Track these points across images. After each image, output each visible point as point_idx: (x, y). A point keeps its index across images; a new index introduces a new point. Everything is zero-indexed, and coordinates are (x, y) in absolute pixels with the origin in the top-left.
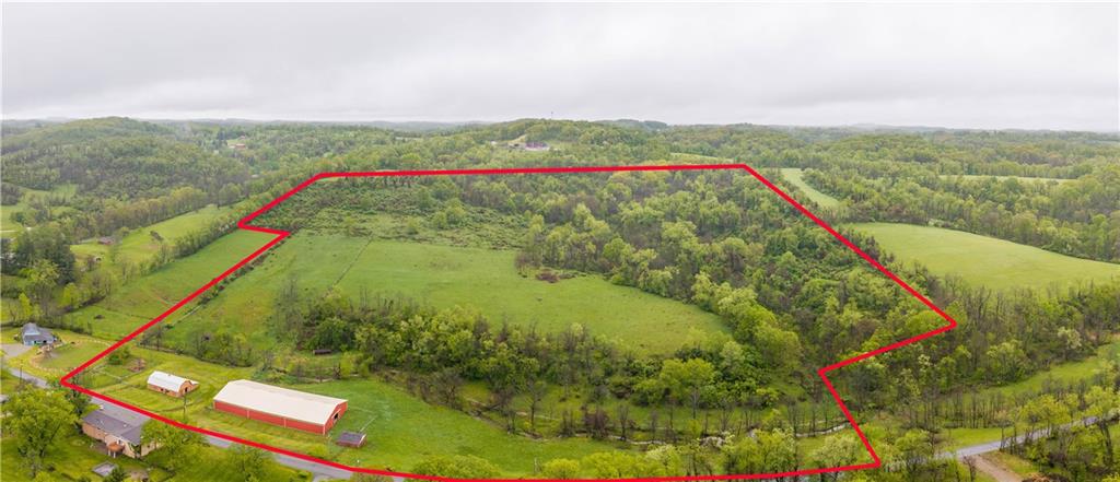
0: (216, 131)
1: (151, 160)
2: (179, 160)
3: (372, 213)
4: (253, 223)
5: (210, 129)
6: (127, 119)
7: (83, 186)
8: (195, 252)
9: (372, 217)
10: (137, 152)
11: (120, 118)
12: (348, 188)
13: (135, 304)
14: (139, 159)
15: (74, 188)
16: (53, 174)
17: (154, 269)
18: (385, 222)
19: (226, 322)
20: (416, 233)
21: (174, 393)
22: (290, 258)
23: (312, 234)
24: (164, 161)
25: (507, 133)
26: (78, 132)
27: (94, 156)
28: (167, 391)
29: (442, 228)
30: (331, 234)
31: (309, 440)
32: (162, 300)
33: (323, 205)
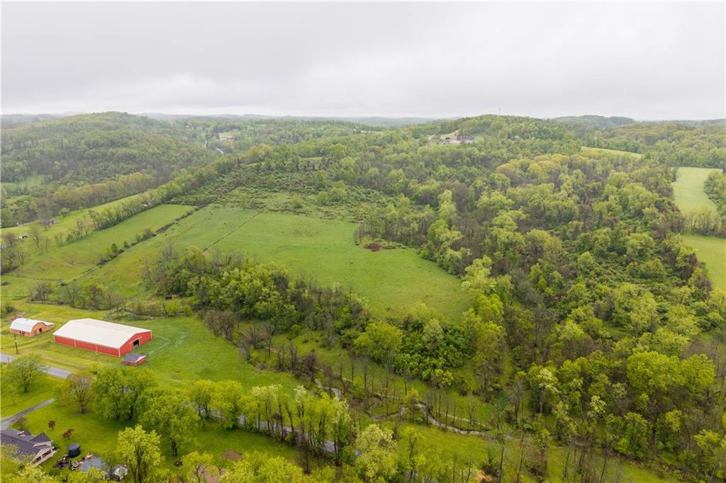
0: (213, 125)
1: (122, 151)
2: (150, 150)
3: (275, 191)
4: (173, 200)
5: (209, 123)
6: (126, 114)
7: (51, 177)
8: (115, 225)
9: (273, 194)
10: (113, 143)
11: (119, 113)
12: (263, 171)
13: (43, 270)
14: (111, 150)
15: (41, 178)
16: (18, 166)
17: (70, 240)
18: (283, 198)
19: (113, 277)
20: (301, 207)
21: (28, 333)
22: (189, 226)
23: (218, 207)
24: (135, 151)
25: (446, 128)
26: (73, 126)
27: (70, 148)
28: (24, 333)
29: (324, 204)
30: (233, 207)
31: (107, 361)
32: (68, 265)
33: (238, 184)
